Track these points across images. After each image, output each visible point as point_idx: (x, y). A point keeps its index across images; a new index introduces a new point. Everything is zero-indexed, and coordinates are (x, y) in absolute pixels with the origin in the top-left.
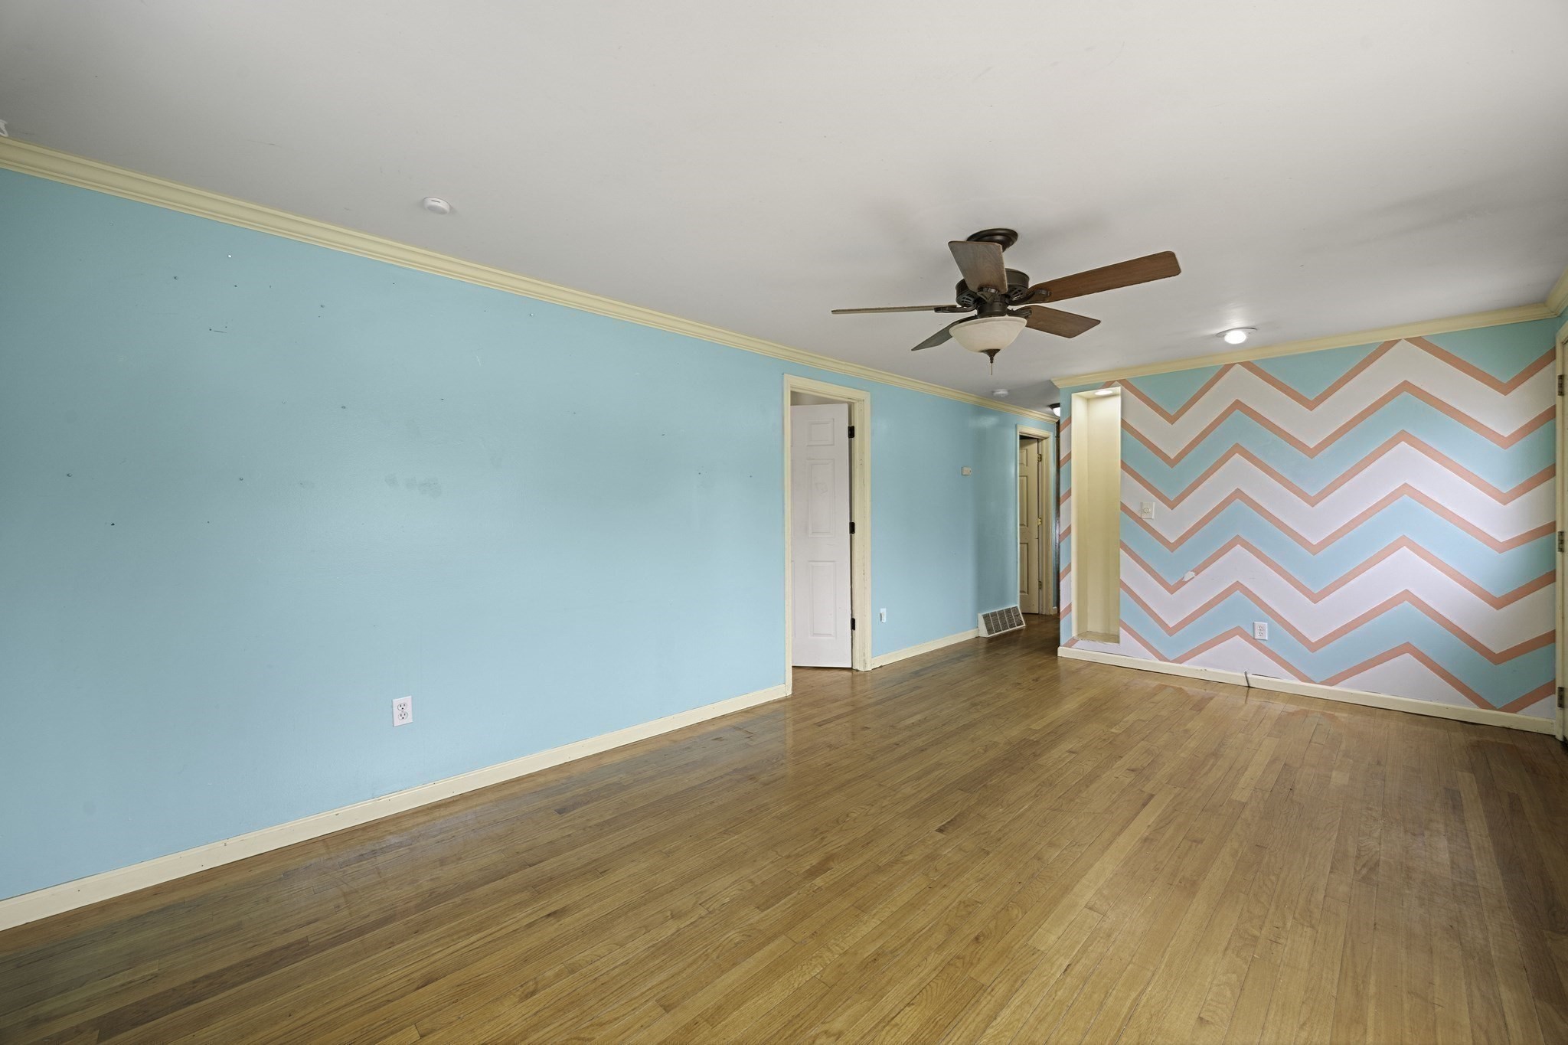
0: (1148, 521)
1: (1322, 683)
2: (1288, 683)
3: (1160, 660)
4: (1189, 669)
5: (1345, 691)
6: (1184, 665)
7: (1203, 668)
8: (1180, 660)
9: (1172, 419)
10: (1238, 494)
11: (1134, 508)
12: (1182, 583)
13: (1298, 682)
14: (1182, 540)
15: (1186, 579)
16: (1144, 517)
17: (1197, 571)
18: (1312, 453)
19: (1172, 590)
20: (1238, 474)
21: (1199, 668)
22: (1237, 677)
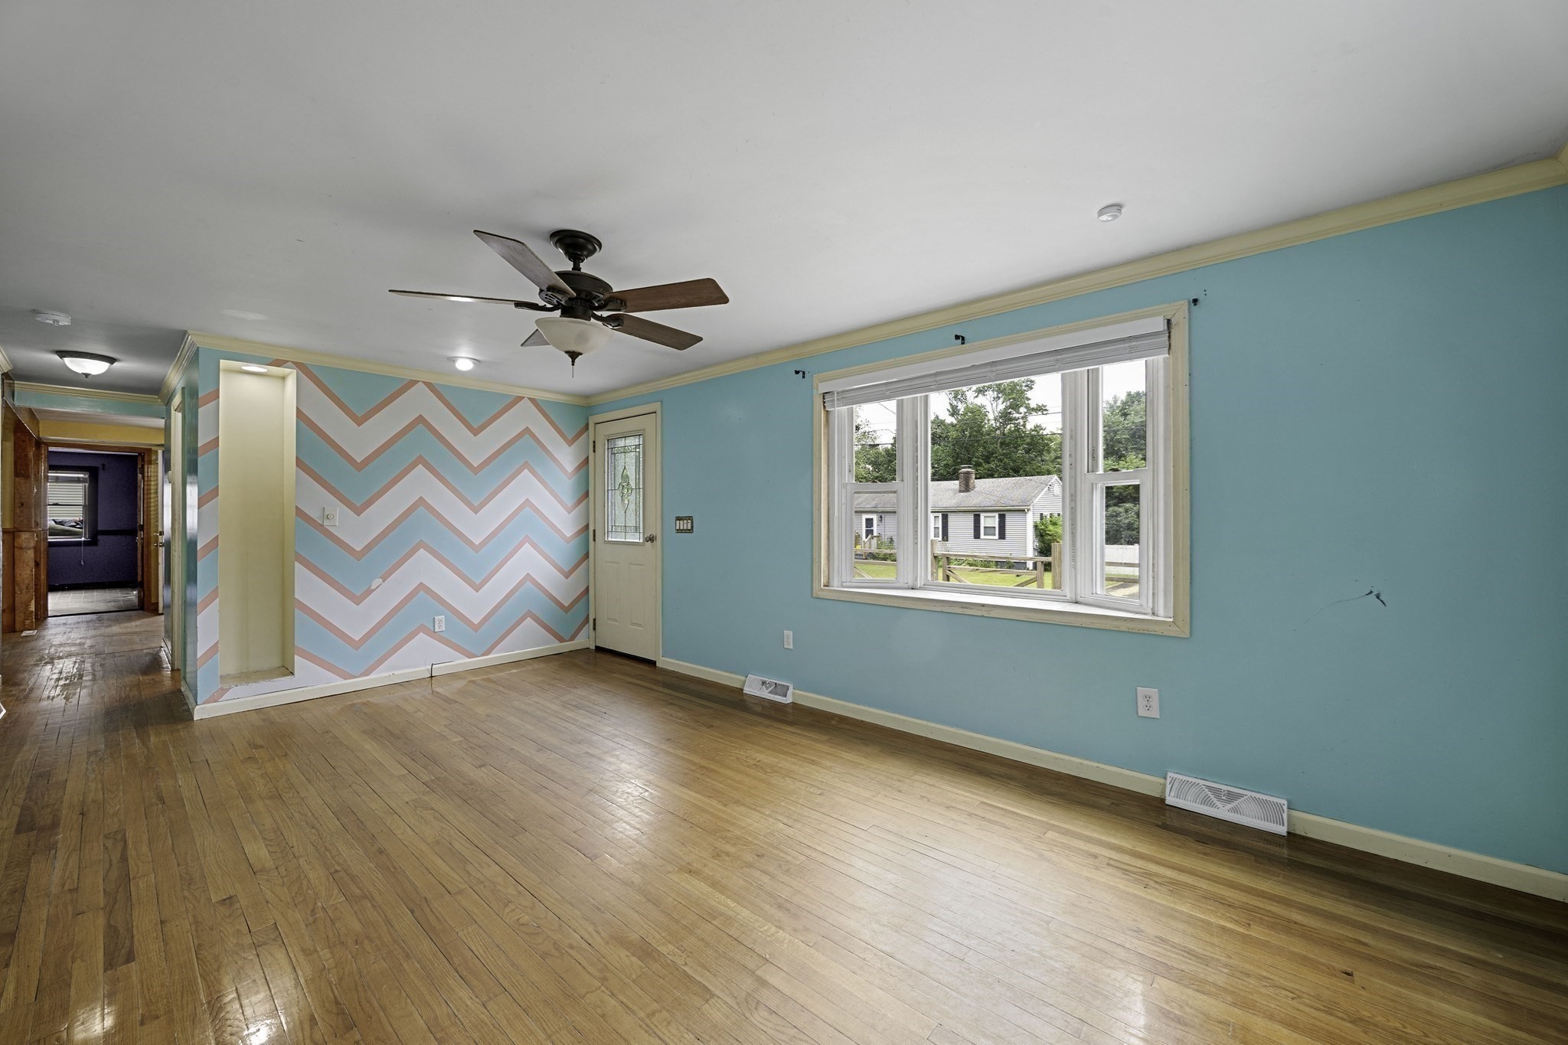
0: (331, 529)
1: (483, 655)
2: (461, 662)
3: (345, 679)
4: (379, 677)
5: (497, 656)
6: (372, 676)
7: (391, 674)
8: (366, 673)
9: (359, 421)
10: (421, 501)
11: (315, 515)
12: (369, 592)
13: (468, 660)
14: (369, 547)
15: (373, 587)
16: (326, 523)
17: (384, 579)
18: (476, 470)
19: (357, 600)
20: (419, 484)
21: (387, 674)
22: (421, 671)
